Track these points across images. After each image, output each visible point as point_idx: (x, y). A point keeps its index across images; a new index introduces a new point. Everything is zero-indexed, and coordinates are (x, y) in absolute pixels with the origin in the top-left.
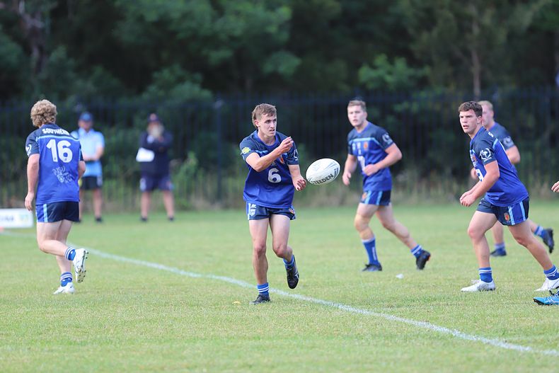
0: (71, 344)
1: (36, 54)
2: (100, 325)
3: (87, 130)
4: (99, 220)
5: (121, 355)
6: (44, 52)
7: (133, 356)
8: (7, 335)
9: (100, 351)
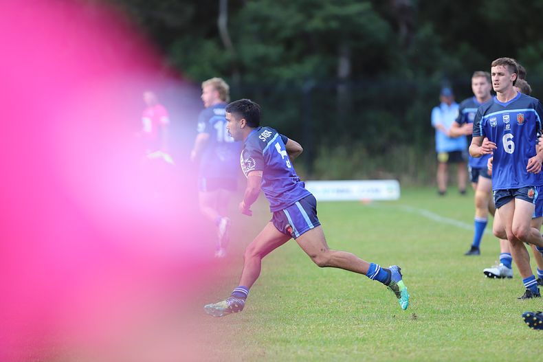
0: (434, 313)
1: (404, 31)
2: (463, 295)
3: (449, 104)
4: (463, 192)
5: (483, 324)
6: (412, 29)
7: (495, 325)
8: (372, 303)
9: (463, 320)
